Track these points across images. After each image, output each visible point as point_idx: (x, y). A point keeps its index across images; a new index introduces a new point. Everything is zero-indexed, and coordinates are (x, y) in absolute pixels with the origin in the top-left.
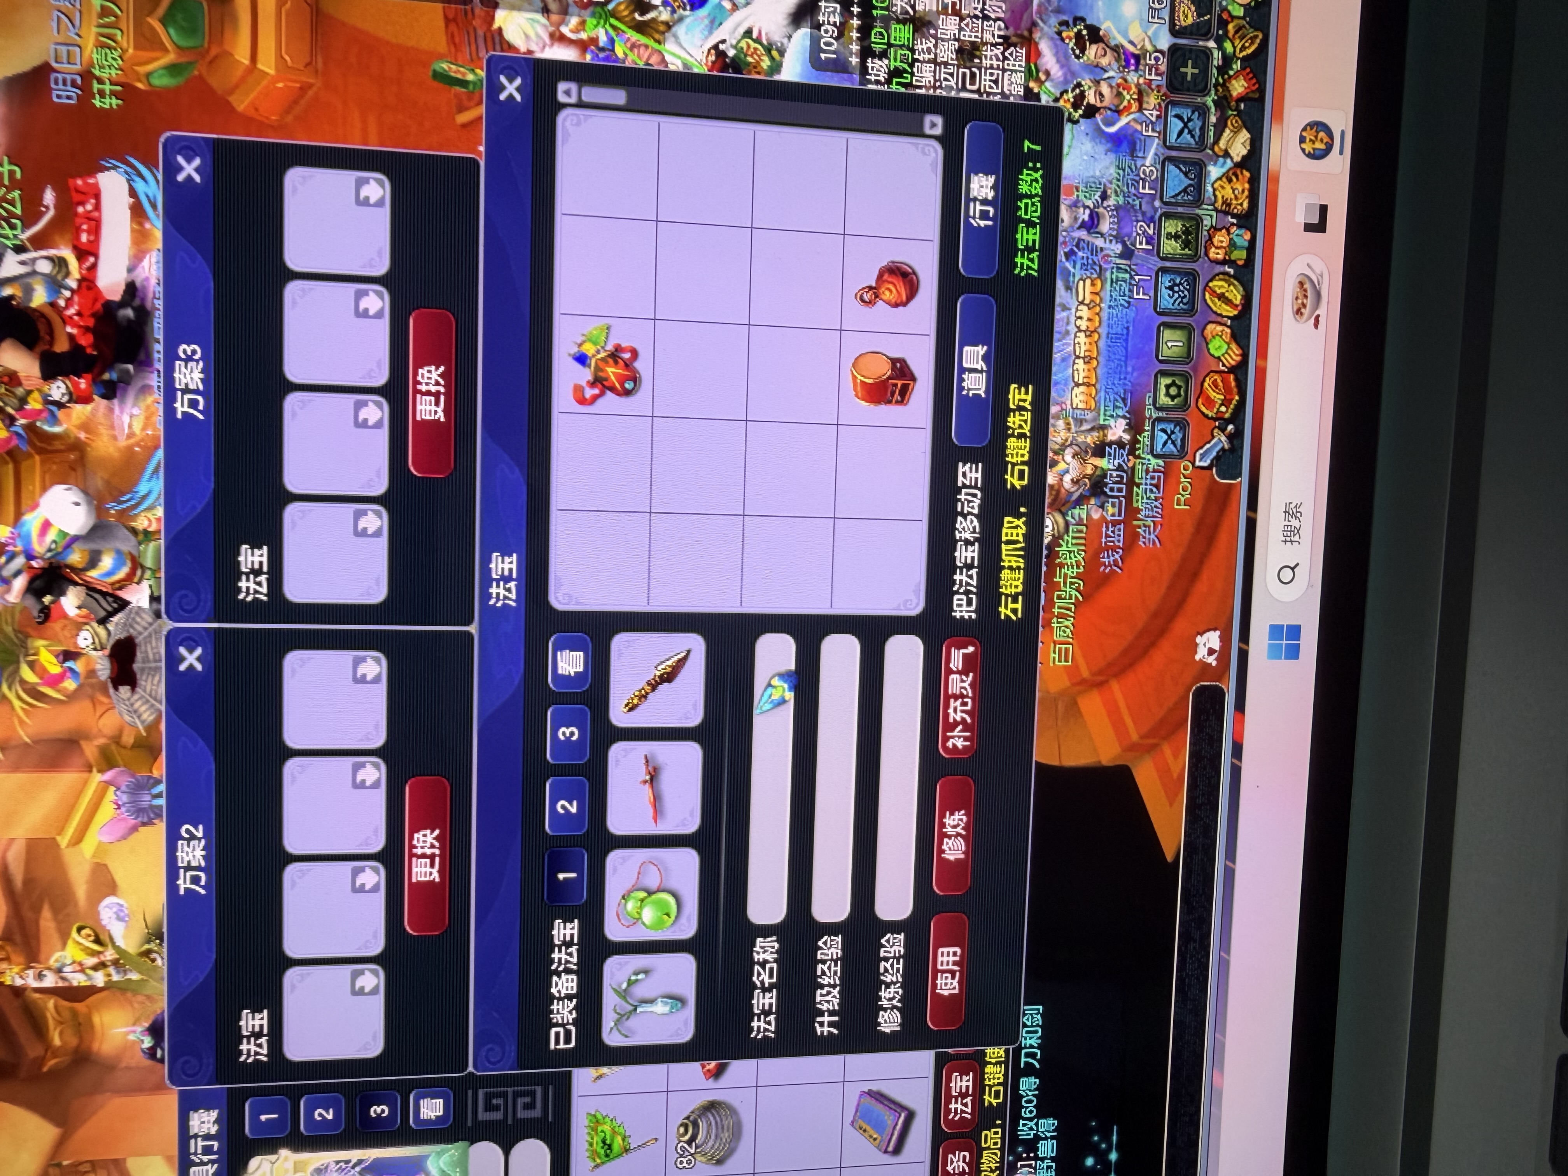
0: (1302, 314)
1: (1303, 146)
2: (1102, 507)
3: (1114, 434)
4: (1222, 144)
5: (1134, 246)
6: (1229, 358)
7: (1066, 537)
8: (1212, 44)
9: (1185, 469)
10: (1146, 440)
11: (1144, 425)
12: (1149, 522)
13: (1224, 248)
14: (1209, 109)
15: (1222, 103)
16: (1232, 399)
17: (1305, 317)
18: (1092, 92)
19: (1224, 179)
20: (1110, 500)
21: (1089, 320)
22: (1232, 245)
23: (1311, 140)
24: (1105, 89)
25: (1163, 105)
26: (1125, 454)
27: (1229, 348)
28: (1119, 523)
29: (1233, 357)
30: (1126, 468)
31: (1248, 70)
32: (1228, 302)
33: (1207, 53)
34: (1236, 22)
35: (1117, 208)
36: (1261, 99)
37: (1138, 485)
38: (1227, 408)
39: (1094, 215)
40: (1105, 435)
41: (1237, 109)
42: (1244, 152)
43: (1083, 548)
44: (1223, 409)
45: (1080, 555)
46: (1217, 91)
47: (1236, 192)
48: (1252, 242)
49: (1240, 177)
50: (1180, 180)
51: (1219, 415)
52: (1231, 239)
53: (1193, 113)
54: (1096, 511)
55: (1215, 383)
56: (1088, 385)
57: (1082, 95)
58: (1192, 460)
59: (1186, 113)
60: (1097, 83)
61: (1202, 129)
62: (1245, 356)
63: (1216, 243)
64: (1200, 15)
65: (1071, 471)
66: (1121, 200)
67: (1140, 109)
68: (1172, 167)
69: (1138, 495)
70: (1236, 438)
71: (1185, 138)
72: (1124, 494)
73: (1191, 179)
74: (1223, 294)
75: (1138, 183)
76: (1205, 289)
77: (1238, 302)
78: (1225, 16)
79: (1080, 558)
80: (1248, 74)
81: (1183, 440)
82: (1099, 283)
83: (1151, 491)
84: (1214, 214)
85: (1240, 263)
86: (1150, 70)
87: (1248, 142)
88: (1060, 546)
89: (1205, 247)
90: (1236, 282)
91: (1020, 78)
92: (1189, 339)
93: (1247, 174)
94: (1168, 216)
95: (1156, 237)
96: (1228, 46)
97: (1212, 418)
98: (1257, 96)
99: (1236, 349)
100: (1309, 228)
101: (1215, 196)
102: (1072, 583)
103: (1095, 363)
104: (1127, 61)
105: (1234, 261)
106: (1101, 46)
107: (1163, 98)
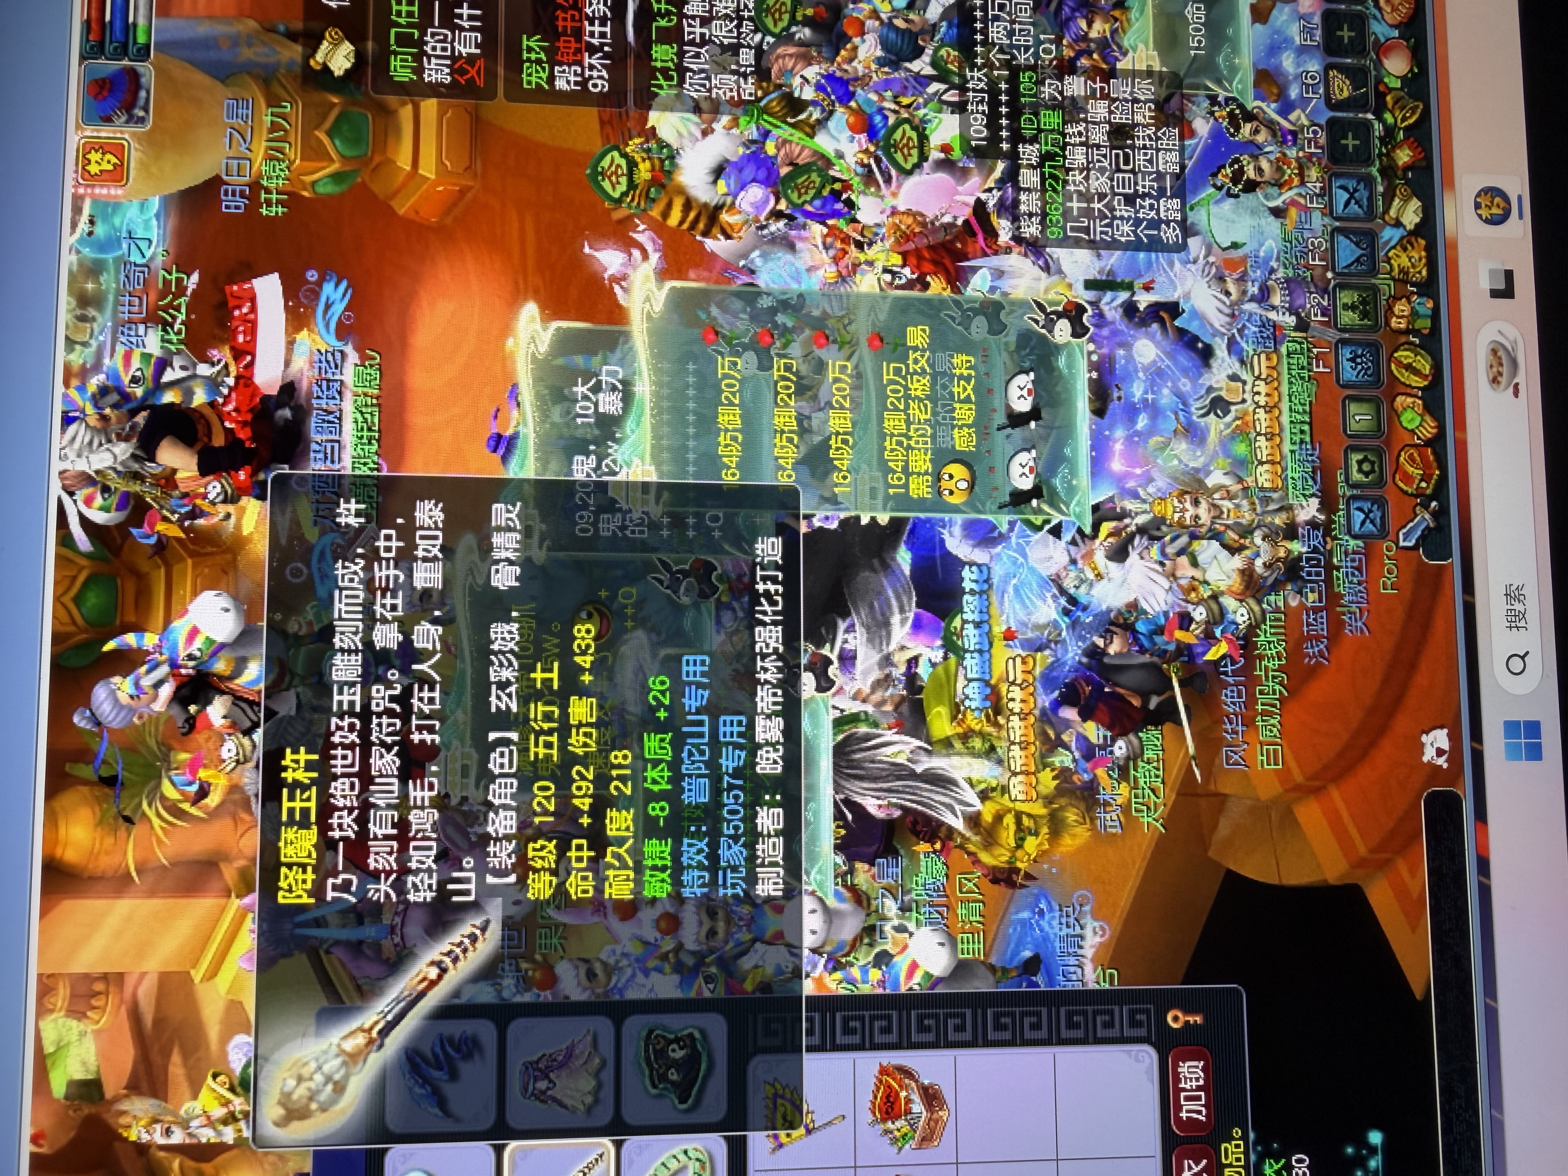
0: (1499, 383)
1: (1480, 212)
2: (1300, 592)
3: (1306, 514)
4: (1393, 213)
5: (1309, 318)
6: (1424, 431)
7: (1264, 627)
8: (1370, 116)
9: (1388, 550)
10: (1342, 519)
11: (1338, 504)
12: (1354, 608)
13: (1407, 317)
14: (1375, 179)
15: (1389, 171)
16: (1433, 474)
17: (1502, 386)
18: (1251, 167)
19: (1399, 248)
20: (1309, 585)
21: (1267, 395)
22: (1414, 314)
23: (1486, 206)
25: (1326, 177)
26: (1320, 535)
27: (1423, 420)
28: (1321, 609)
29: (1429, 430)
30: (1322, 550)
31: (1412, 140)
32: (1417, 372)
33: (1368, 125)
34: (1393, 93)
35: (1288, 280)
36: (1430, 167)
37: (1338, 569)
38: (1428, 483)
39: (1264, 288)
40: (1296, 516)
41: (1405, 177)
42: (1417, 220)
43: (1283, 638)
44: (1424, 485)
45: (1281, 646)
46: (1381, 161)
47: (1413, 260)
48: (1436, 310)
49: (1415, 245)
50: (1353, 252)
51: (1420, 491)
52: (1413, 308)
53: (1358, 183)
54: (1295, 598)
55: (1411, 457)
56: (1272, 463)
57: (1241, 171)
58: (1395, 540)
59: (1351, 184)
60: (1255, 158)
61: (1370, 199)
62: (1441, 428)
63: (1397, 312)
64: (1354, 89)
65: (1262, 555)
66: (1290, 273)
67: (1303, 183)
68: (1341, 238)
69: (1338, 579)
70: (1441, 514)
71: (1352, 208)
72: (1323, 578)
73: (1363, 249)
74: (1410, 365)
75: (1307, 254)
76: (1389, 361)
77: (1427, 372)
78: (1382, 88)
79: (1281, 649)
80: (1412, 143)
81: (1382, 518)
82: (1274, 357)
83: (1353, 574)
84: (1392, 283)
85: (1426, 332)
86: (1309, 143)
87: (1420, 210)
88: (1258, 636)
89: (1386, 317)
90: (1422, 352)
91: (1174, 157)
92: (1378, 412)
93: (1423, 242)
94: (1342, 286)
95: (1331, 309)
96: (1388, 118)
97: (1412, 495)
98: (1424, 164)
99: (1430, 422)
100: (1495, 294)
101: (1391, 266)
102: (1274, 677)
103: (1278, 440)
104: (1284, 136)
105: (1419, 331)
106: (1255, 123)
107: (1325, 170)
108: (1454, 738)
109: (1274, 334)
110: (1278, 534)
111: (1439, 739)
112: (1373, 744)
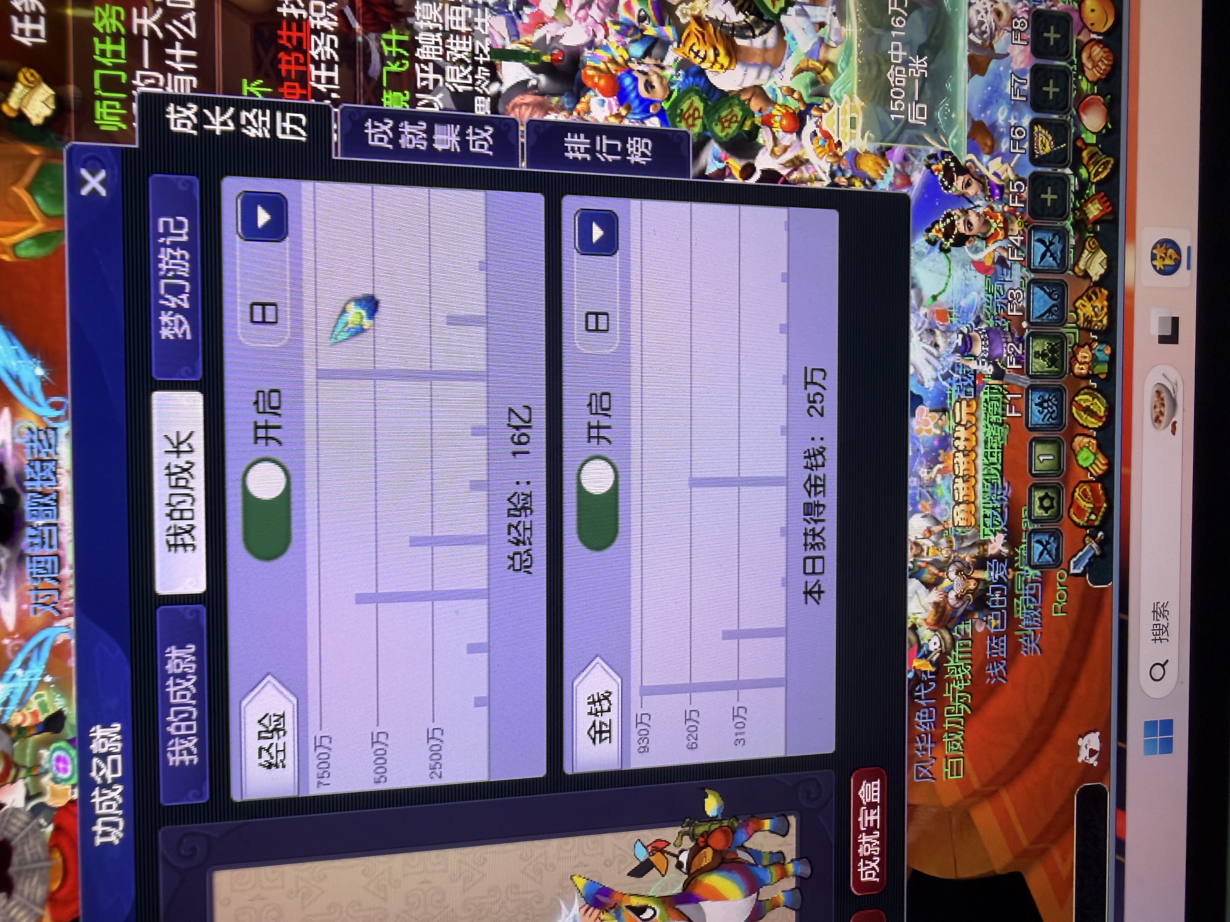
0: (1160, 422)
1: (1155, 263)
3: (993, 548)
4: (1082, 265)
5: (1006, 367)
6: (1096, 468)
7: (953, 653)
8: (1068, 171)
9: (1061, 578)
10: (1023, 552)
11: (1021, 538)
12: (1030, 631)
13: (1088, 363)
14: (1068, 232)
15: (1080, 225)
16: (1101, 507)
17: (1163, 424)
18: (961, 221)
19: (1085, 298)
20: (993, 613)
21: (967, 440)
22: (1095, 360)
23: (1161, 257)
24: (973, 219)
25: (1026, 231)
26: (1005, 567)
27: (1096, 458)
28: (1002, 634)
29: (1100, 468)
30: (1006, 580)
31: (1102, 194)
32: (1093, 414)
33: (1065, 179)
34: (1090, 149)
35: (988, 330)
36: (1115, 222)
37: (1018, 597)
38: (1096, 515)
39: (968, 339)
40: (986, 550)
41: (1094, 231)
42: (1102, 271)
43: (969, 662)
44: (1093, 517)
45: (967, 669)
46: (1075, 214)
47: (1096, 309)
48: (1113, 356)
49: (1099, 295)
50: (1046, 302)
51: (1090, 523)
52: (1093, 355)
53: (1054, 236)
54: (981, 625)
55: (1084, 492)
56: (968, 503)
58: (1066, 567)
59: (1048, 237)
60: (965, 212)
61: (1063, 251)
62: (1111, 465)
63: (1080, 359)
64: (1057, 144)
65: (955, 588)
66: (991, 323)
67: (1006, 236)
68: (1037, 290)
69: (1018, 605)
70: (1105, 544)
71: (1047, 261)
72: (1005, 606)
73: (1055, 300)
74: (1088, 407)
75: (1007, 306)
76: (1071, 404)
77: (1102, 414)
78: (1079, 144)
79: (966, 672)
80: (1102, 197)
81: (1057, 549)
82: (974, 403)
83: (1030, 601)
84: (1077, 331)
86: (1014, 198)
87: (1105, 262)
88: (948, 662)
89: (1070, 364)
90: (1099, 395)
92: (1059, 452)
93: (1105, 292)
94: (1035, 335)
95: (1024, 357)
96: (1083, 172)
97: (1082, 527)
98: (1110, 218)
99: (1102, 459)
100: (1163, 340)
101: (1077, 315)
102: (960, 698)
103: (973, 481)
104: (992, 191)
105: (1097, 375)
106: (967, 177)
107: (1026, 224)
108: (1104, 740)
109: (974, 382)
110: (969, 568)
111: (1093, 741)
112: (1038, 751)
